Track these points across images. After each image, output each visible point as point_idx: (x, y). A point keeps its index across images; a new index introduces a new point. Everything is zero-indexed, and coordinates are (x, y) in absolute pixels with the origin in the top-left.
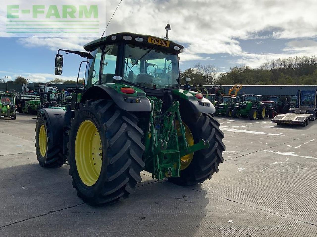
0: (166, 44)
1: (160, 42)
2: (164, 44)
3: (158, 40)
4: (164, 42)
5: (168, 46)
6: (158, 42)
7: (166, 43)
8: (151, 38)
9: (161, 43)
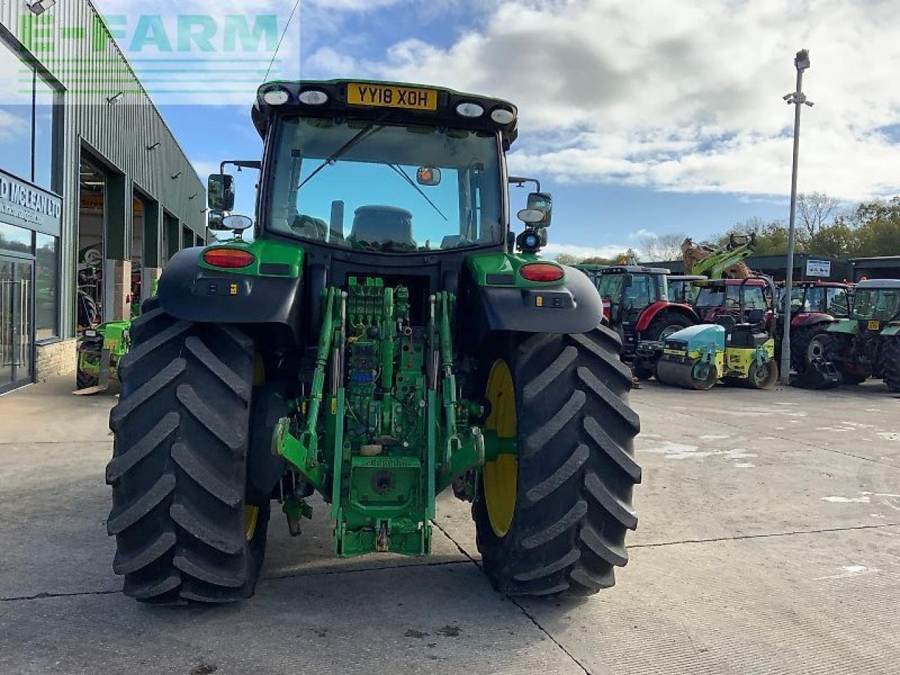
0: (422, 102)
1: (396, 96)
2: (412, 101)
3: (388, 90)
4: (412, 95)
5: (432, 105)
6: (390, 97)
7: (423, 97)
8: (360, 89)
9: (402, 99)
